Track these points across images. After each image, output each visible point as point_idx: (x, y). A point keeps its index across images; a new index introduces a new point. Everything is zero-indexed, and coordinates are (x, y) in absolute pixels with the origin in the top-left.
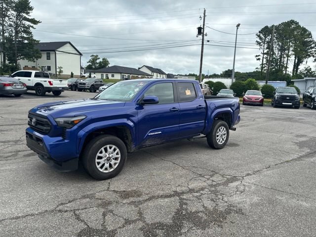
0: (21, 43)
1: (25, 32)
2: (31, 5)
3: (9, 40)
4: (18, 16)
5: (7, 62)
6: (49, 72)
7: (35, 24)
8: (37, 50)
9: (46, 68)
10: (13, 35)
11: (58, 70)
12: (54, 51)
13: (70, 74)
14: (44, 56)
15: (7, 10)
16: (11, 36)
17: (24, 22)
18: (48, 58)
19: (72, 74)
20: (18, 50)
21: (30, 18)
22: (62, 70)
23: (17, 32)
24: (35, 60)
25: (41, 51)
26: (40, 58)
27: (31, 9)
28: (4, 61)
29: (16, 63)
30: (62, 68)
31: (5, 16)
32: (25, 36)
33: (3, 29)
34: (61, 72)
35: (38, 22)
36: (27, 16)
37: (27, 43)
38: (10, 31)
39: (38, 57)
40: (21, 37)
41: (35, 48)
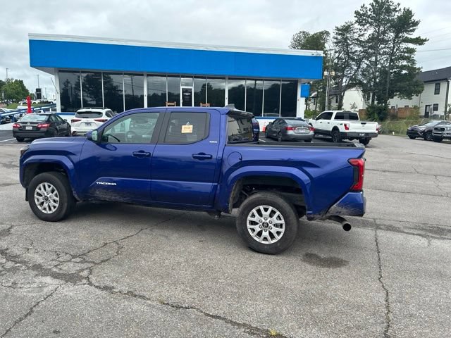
0: (398, 74)
1: (403, 58)
2: (415, 18)
3: (384, 72)
4: (397, 37)
5: (376, 102)
6: (436, 113)
7: (420, 45)
8: (416, 82)
9: (432, 106)
10: (388, 64)
11: (448, 109)
12: (446, 80)
14: (429, 89)
15: (384, 32)
16: (384, 67)
17: (404, 45)
23: (391, 60)
24: (414, 97)
25: (425, 82)
26: (420, 92)
27: (416, 24)
28: (373, 101)
29: (385, 102)
32: (405, 63)
33: (376, 59)
35: (425, 40)
36: (409, 36)
37: (406, 74)
38: (383, 60)
39: (418, 92)
40: (398, 67)
41: (414, 80)
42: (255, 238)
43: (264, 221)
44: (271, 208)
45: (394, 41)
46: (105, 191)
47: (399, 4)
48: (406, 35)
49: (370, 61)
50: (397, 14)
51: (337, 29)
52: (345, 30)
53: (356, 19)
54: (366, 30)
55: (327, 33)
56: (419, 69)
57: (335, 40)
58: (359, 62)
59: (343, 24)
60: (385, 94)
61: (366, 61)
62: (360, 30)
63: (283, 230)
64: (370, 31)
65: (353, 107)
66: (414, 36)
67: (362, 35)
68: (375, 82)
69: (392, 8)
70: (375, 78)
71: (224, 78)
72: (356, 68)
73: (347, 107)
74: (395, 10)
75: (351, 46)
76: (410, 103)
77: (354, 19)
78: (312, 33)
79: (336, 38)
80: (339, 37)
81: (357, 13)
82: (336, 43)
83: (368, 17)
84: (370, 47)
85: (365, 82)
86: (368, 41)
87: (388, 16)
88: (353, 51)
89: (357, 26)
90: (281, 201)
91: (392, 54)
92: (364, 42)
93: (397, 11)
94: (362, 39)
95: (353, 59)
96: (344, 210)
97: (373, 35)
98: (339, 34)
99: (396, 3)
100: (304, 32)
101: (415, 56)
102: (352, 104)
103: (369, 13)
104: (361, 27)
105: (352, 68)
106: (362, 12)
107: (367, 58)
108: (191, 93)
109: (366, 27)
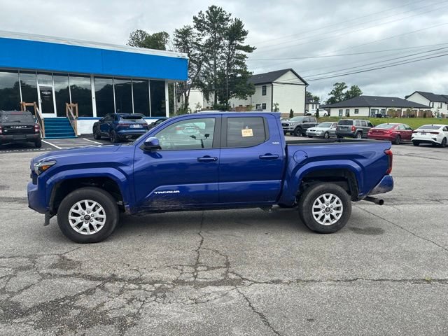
0: (234, 77)
1: (237, 63)
2: (245, 28)
3: (221, 74)
4: (231, 44)
5: (218, 102)
6: (264, 111)
7: (249, 52)
8: (249, 85)
9: (261, 106)
10: (226, 68)
11: (274, 108)
12: (271, 83)
13: (289, 112)
14: (259, 91)
15: (220, 39)
16: (223, 70)
17: (237, 51)
18: (264, 93)
19: (292, 112)
20: (229, 86)
21: (244, 45)
22: (278, 107)
23: (229, 65)
24: (248, 97)
25: (255, 85)
26: (253, 93)
27: (245, 33)
28: (216, 101)
29: (227, 102)
30: (278, 104)
31: (219, 47)
32: (239, 68)
33: (215, 63)
34: (276, 109)
35: (254, 49)
36: (241, 44)
37: (240, 77)
38: (222, 65)
39: (252, 93)
40: (234, 71)
41: (248, 82)
42: (320, 222)
43: (326, 207)
44: (331, 195)
45: (229, 47)
46: (165, 200)
47: (230, 15)
48: (238, 43)
49: (209, 64)
50: (229, 23)
51: (177, 31)
52: (185, 33)
53: (195, 24)
54: (203, 35)
55: (166, 35)
56: (251, 73)
57: (176, 42)
58: (199, 65)
59: (182, 27)
60: (225, 94)
61: (205, 64)
62: (198, 34)
63: (341, 211)
64: (207, 37)
65: (198, 106)
66: (244, 44)
67: (200, 39)
68: (215, 84)
69: (225, 17)
70: (216, 80)
71: (89, 77)
72: (196, 70)
73: (192, 107)
74: (227, 19)
75: (191, 49)
76: (244, 103)
77: (192, 24)
78: (151, 33)
79: (177, 41)
80: (180, 40)
81: (195, 18)
82: (176, 45)
83: (205, 23)
84: (208, 52)
85: (207, 83)
86: (206, 46)
87: (222, 24)
88: (193, 53)
89: (195, 31)
90: (339, 188)
91: (229, 59)
92: (202, 46)
93: (229, 21)
94: (200, 43)
95: (194, 62)
96: (383, 189)
97: (209, 40)
98: (179, 37)
99: (228, 14)
100: (141, 31)
101: (246, 62)
102: (197, 103)
103: (206, 20)
104: (199, 32)
105: (193, 70)
106: (199, 18)
107: (207, 61)
108: (51, 92)
109: (203, 32)
